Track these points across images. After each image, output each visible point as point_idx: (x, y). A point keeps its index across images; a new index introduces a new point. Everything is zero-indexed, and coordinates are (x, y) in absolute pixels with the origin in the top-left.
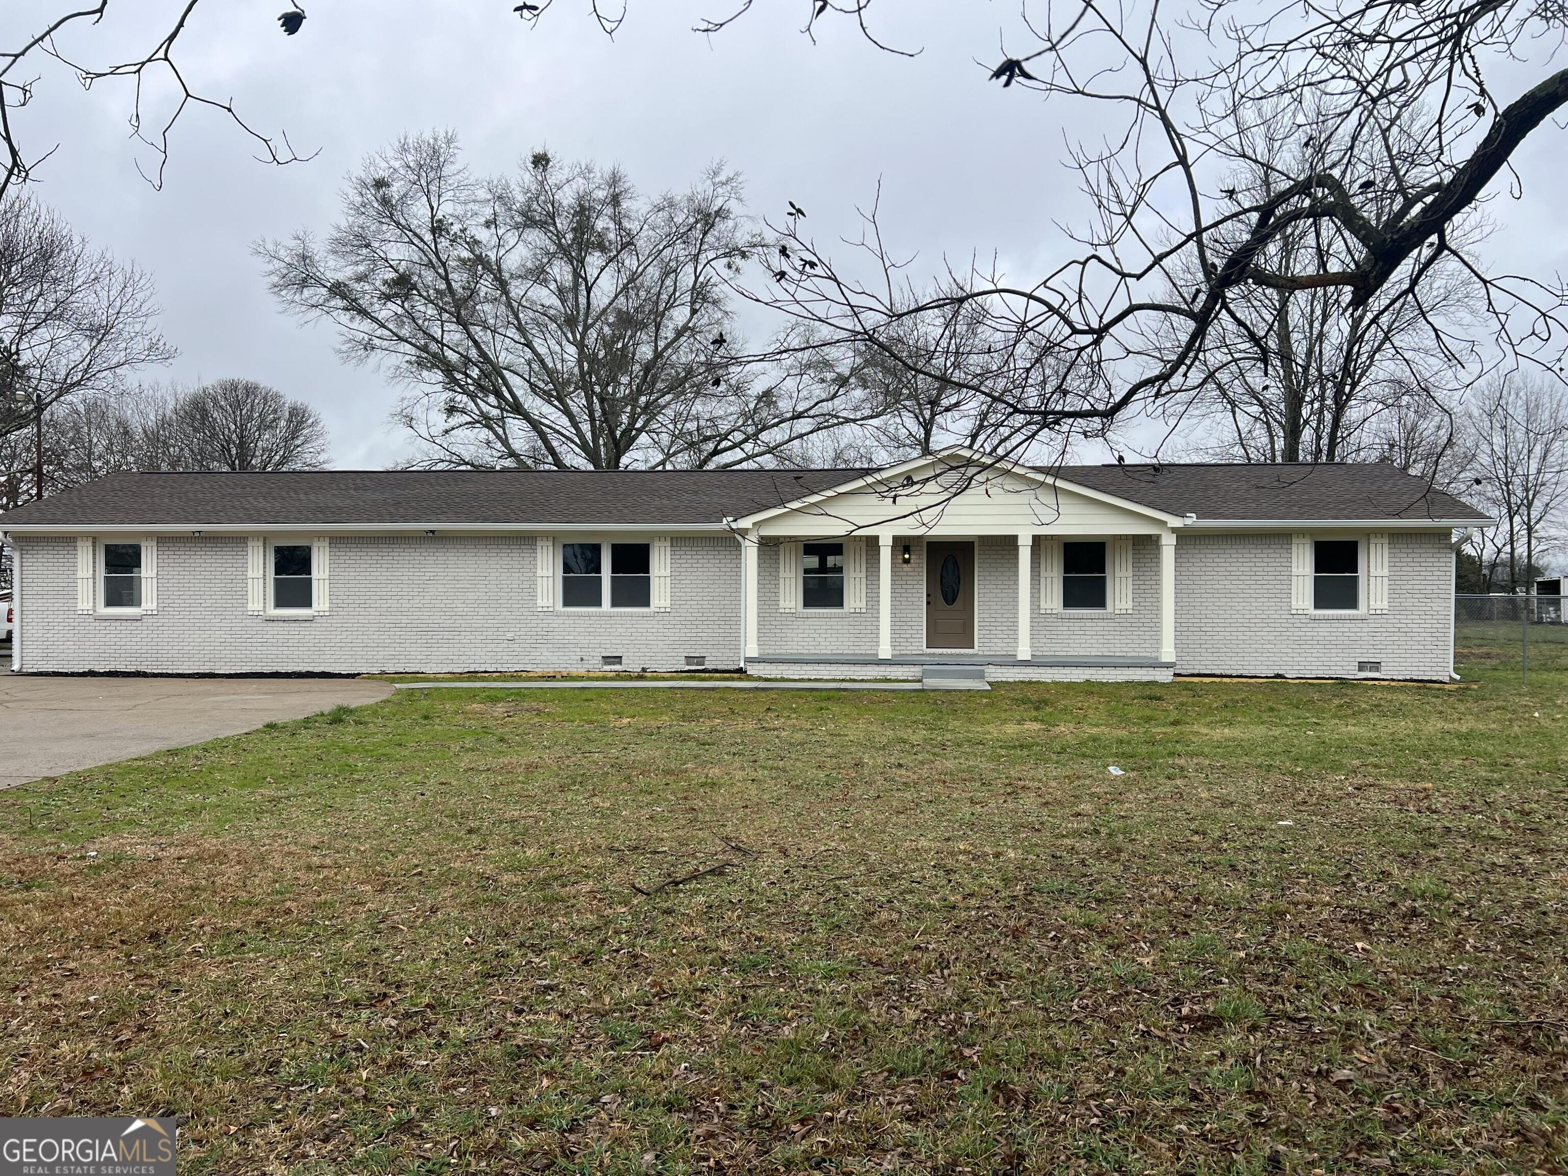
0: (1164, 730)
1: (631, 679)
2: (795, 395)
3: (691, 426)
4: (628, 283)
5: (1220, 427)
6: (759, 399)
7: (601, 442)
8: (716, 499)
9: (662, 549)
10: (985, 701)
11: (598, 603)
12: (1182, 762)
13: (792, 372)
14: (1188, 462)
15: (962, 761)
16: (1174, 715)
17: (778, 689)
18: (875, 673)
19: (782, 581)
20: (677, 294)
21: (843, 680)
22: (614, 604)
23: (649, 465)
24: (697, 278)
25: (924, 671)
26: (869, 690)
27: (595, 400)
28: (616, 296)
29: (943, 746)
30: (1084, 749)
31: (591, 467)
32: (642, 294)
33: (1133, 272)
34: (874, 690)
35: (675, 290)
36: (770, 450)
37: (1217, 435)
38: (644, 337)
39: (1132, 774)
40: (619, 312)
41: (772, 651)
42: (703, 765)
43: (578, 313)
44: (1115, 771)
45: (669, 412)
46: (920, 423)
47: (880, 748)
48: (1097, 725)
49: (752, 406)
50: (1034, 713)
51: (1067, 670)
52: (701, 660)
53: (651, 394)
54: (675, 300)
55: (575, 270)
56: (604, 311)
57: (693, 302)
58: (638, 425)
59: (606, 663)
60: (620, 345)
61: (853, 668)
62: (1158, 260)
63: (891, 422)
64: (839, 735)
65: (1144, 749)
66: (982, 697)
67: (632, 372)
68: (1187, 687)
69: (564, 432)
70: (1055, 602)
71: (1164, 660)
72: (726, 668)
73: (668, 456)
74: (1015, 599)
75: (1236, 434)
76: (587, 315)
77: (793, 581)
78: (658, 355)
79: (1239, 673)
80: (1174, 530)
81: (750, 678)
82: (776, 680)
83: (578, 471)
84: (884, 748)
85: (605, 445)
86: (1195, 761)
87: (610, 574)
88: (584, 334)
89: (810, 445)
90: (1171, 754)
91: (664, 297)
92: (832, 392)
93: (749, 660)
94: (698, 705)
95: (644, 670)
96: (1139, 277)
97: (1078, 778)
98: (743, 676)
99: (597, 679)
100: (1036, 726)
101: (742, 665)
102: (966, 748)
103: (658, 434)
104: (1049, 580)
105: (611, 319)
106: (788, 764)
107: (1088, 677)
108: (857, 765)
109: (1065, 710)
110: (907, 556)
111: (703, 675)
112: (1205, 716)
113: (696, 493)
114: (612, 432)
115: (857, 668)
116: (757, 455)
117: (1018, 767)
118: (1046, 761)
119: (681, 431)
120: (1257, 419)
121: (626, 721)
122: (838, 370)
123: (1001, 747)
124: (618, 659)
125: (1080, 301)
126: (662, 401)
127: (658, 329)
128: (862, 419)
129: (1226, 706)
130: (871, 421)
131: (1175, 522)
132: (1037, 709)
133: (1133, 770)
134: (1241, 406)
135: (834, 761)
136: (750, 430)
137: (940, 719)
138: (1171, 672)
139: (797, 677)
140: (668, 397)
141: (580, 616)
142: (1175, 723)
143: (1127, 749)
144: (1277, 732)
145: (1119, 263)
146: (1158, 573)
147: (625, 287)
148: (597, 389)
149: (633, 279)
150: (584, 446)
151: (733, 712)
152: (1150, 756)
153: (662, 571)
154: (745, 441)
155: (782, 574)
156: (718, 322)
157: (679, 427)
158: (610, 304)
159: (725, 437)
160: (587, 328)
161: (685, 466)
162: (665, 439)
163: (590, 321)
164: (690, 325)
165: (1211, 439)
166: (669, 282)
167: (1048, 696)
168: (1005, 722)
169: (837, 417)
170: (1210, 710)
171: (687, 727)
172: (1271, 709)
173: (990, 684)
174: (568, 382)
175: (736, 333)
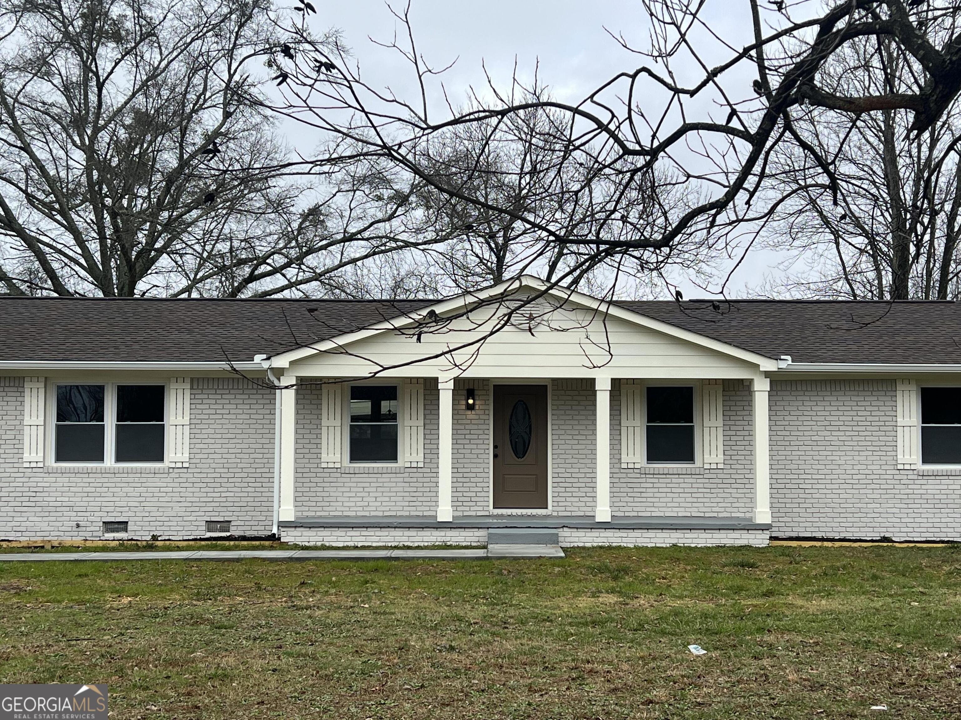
0: (755, 602)
1: (138, 549)
2: (347, 214)
3: (223, 247)
4: (147, 80)
5: (822, 259)
6: (305, 217)
7: (113, 264)
8: (247, 333)
9: (180, 392)
10: (557, 569)
11: (100, 457)
12: (770, 638)
13: (344, 187)
14: (788, 298)
15: (524, 641)
16: (768, 584)
17: (316, 559)
18: (433, 539)
19: (324, 430)
20: (208, 94)
21: (396, 548)
22: (120, 458)
23: (171, 292)
24: (231, 76)
25: (490, 536)
26: (424, 558)
27: (106, 215)
28: (134, 95)
29: (505, 624)
30: (665, 625)
31: (101, 295)
32: (165, 93)
33: (686, 88)
34: (430, 558)
35: (205, 89)
36: (317, 277)
37: (819, 268)
38: (167, 143)
39: (715, 654)
40: (137, 112)
41: (312, 513)
42: (215, 653)
43: (87, 113)
44: (695, 650)
45: (197, 231)
46: (491, 249)
47: (432, 628)
48: (681, 597)
49: (295, 225)
50: (612, 584)
51: (651, 534)
52: (225, 525)
53: (174, 209)
54: (205, 101)
55: (85, 63)
56: (120, 110)
57: (226, 104)
58: (158, 245)
59: (108, 531)
60: (137, 151)
61: (407, 533)
62: (712, 75)
63: (458, 247)
64: (385, 613)
65: (730, 624)
66: (554, 565)
67: (151, 182)
68: (785, 552)
69: (67, 251)
70: (638, 455)
71: (758, 521)
72: (255, 534)
73: (195, 281)
74: (593, 452)
75: (840, 268)
76: (98, 115)
77: (338, 430)
78: (183, 163)
79: (842, 535)
80: (767, 374)
81: (285, 546)
82: (315, 548)
83: (84, 298)
84: (435, 628)
85: (118, 267)
86: (786, 637)
87: (115, 422)
88: (93, 138)
89: (365, 271)
90: (760, 630)
91: (192, 96)
92: (389, 212)
93: (283, 525)
94: (218, 579)
95: (155, 538)
96: (692, 93)
97: (654, 659)
98: (275, 544)
99: (96, 550)
100: (612, 599)
101: (275, 531)
102: (531, 627)
103: (181, 256)
104: (631, 430)
105: (128, 121)
106: (319, 650)
107: (674, 541)
108: (400, 649)
109: (647, 580)
110: (471, 401)
111: (227, 543)
112: (802, 586)
113: (223, 325)
114: (126, 253)
115: (413, 532)
116: (301, 282)
117: (587, 648)
118: (620, 640)
119: (210, 253)
120: (862, 251)
121: (126, 600)
122: (396, 187)
123: (570, 624)
124: (123, 526)
125: (630, 118)
126: (188, 218)
127: (183, 135)
128: (425, 243)
129: (826, 574)
130: (435, 246)
131: (768, 365)
132: (615, 578)
133: (716, 649)
134: (846, 237)
135: (375, 644)
136: (293, 253)
137: (504, 591)
138: (766, 535)
139: (341, 545)
140: (195, 213)
141: (76, 473)
142: (768, 594)
143: (713, 625)
144: (878, 604)
145: (672, 77)
146: (751, 422)
147: (144, 84)
148: (108, 201)
149: (152, 76)
150: (91, 269)
151: (259, 588)
152: (737, 632)
153: (180, 418)
154: (288, 265)
155: (325, 422)
156: (256, 127)
157: (208, 248)
158: (126, 103)
159: (263, 260)
160: (97, 130)
161: (215, 294)
162: (191, 262)
163: (102, 122)
164: (222, 130)
165: (812, 273)
166: (197, 80)
167: (628, 564)
168: (578, 594)
169: (396, 241)
170: (807, 579)
171: (201, 606)
172: (875, 577)
173: (564, 549)
174: (75, 193)
175: (279, 141)
